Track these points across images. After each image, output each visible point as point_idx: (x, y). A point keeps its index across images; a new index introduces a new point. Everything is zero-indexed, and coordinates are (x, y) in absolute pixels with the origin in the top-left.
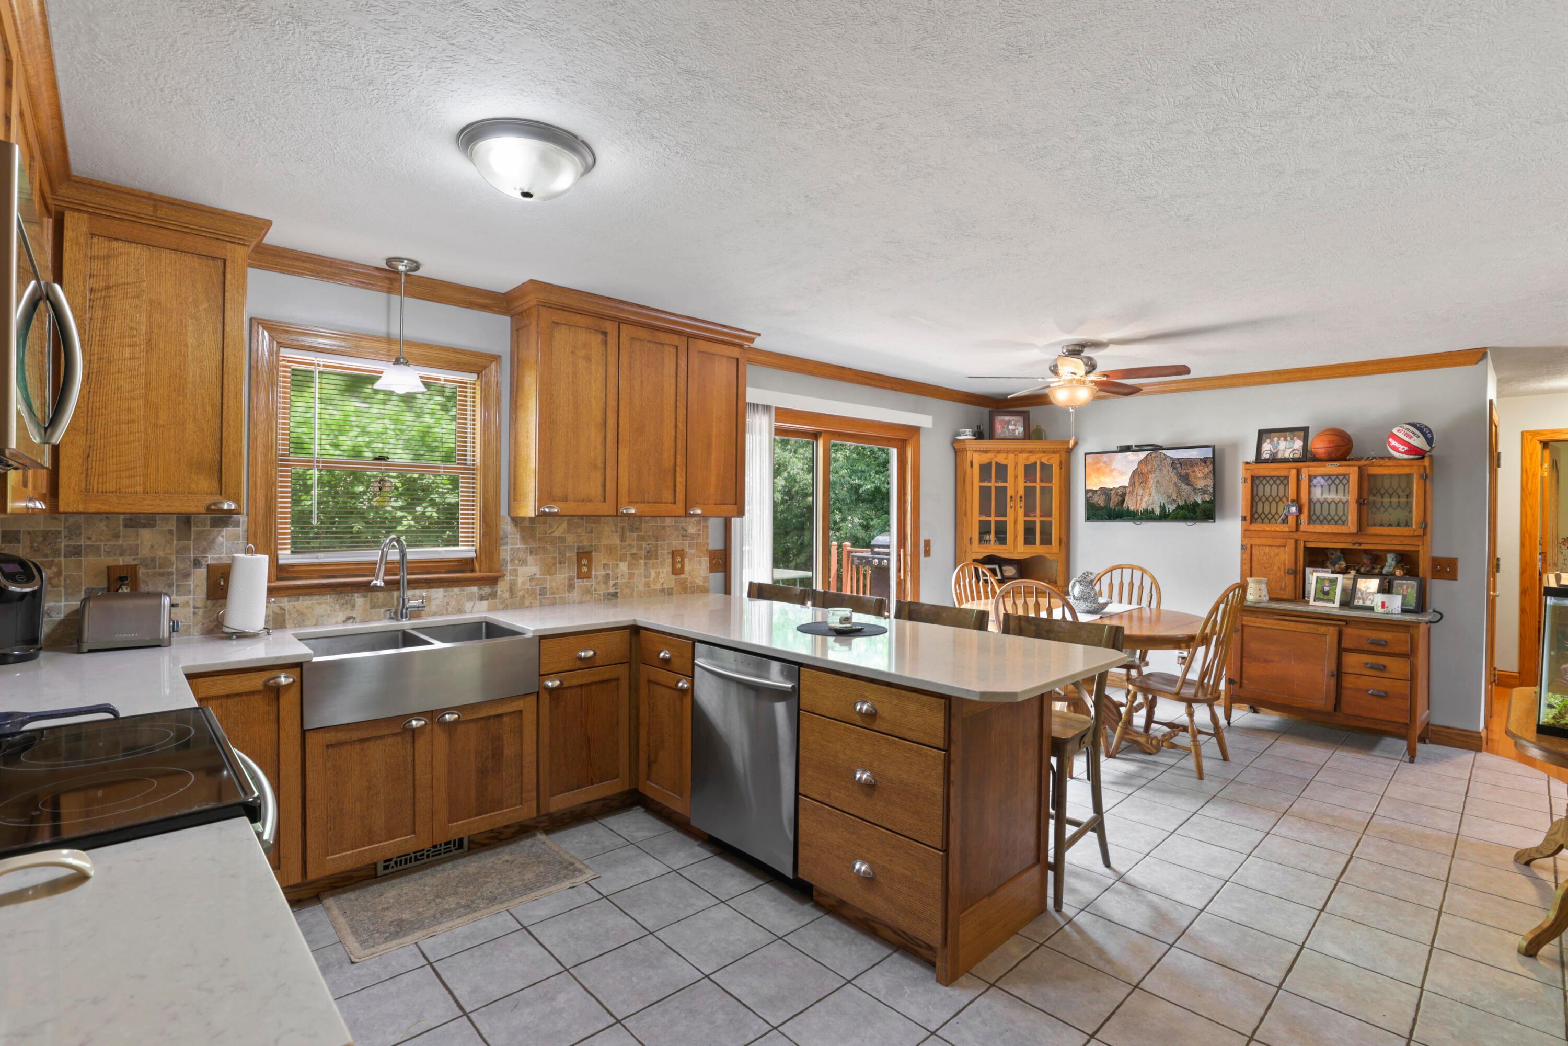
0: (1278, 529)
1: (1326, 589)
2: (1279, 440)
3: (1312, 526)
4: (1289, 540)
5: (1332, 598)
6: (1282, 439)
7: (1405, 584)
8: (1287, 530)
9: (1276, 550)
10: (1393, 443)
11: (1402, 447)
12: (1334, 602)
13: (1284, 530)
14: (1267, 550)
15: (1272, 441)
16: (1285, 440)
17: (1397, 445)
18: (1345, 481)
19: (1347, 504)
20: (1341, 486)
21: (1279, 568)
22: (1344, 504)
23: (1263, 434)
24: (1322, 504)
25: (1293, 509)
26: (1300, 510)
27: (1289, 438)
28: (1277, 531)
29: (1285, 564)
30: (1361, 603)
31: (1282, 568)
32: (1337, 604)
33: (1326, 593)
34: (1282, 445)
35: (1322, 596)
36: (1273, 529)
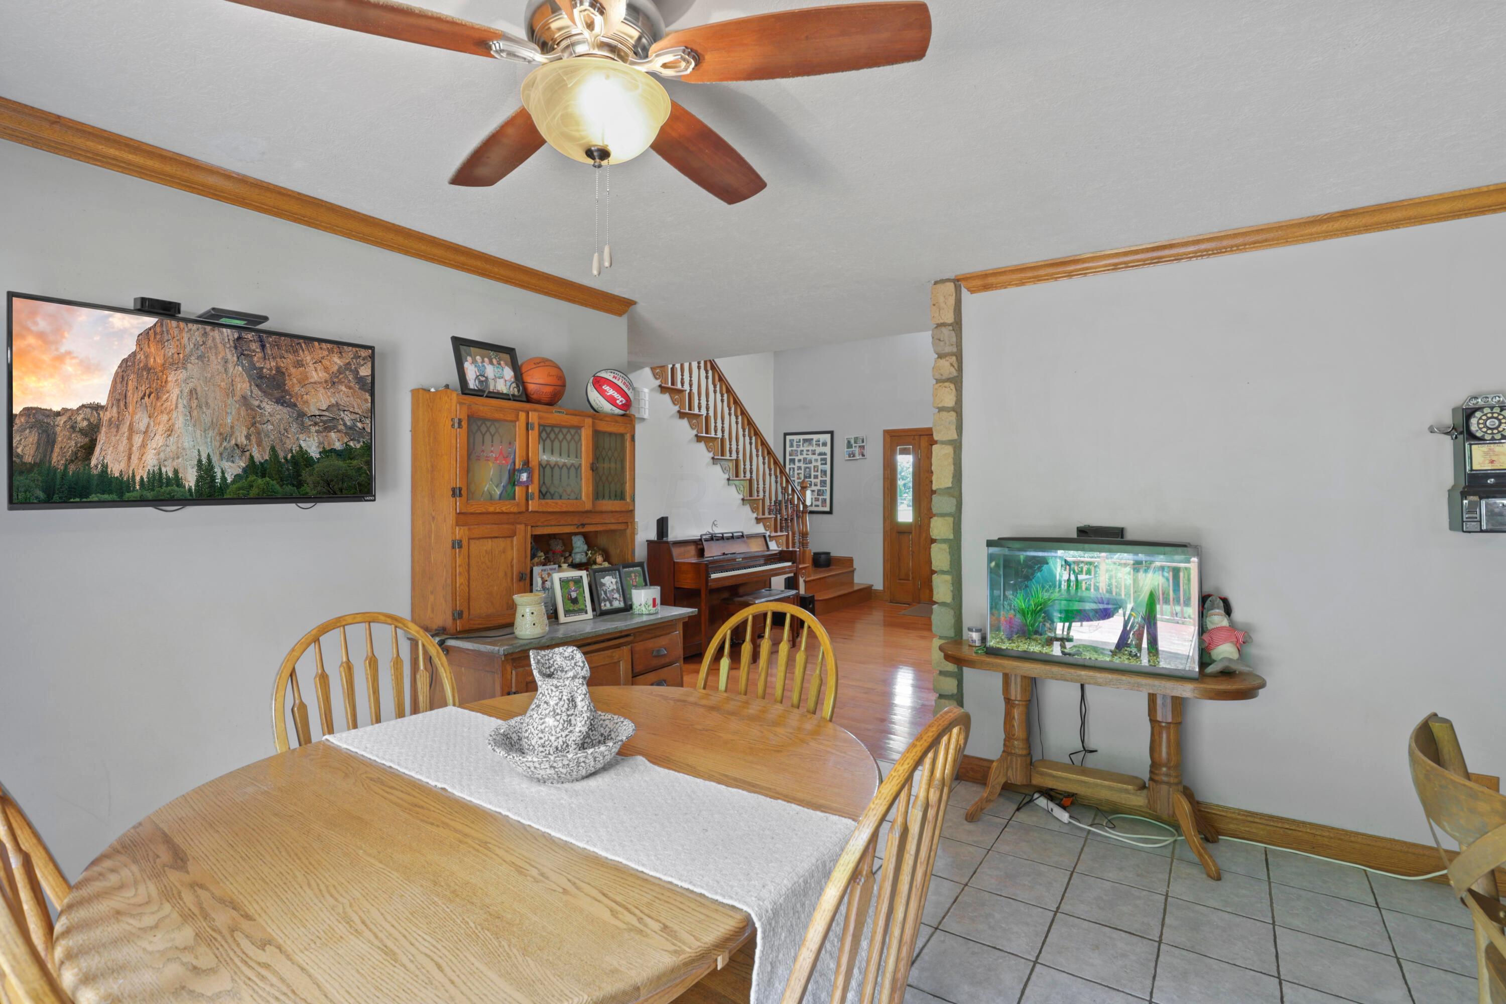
0: (504, 509)
1: (574, 595)
2: (483, 361)
3: (543, 501)
4: (518, 526)
5: (583, 607)
6: (486, 360)
7: (631, 572)
8: (515, 509)
9: (501, 543)
10: (611, 392)
11: (621, 399)
12: (586, 613)
13: (512, 510)
14: (488, 545)
15: (474, 362)
16: (491, 363)
17: (616, 395)
18: (576, 437)
19: (579, 470)
20: (573, 444)
21: (506, 574)
22: (577, 469)
23: (460, 345)
24: (552, 468)
25: (524, 477)
26: (530, 477)
27: (494, 361)
28: (503, 513)
29: (512, 566)
30: (608, 606)
31: (509, 574)
32: (590, 615)
33: (575, 601)
34: (490, 371)
35: (571, 607)
36: (498, 510)
